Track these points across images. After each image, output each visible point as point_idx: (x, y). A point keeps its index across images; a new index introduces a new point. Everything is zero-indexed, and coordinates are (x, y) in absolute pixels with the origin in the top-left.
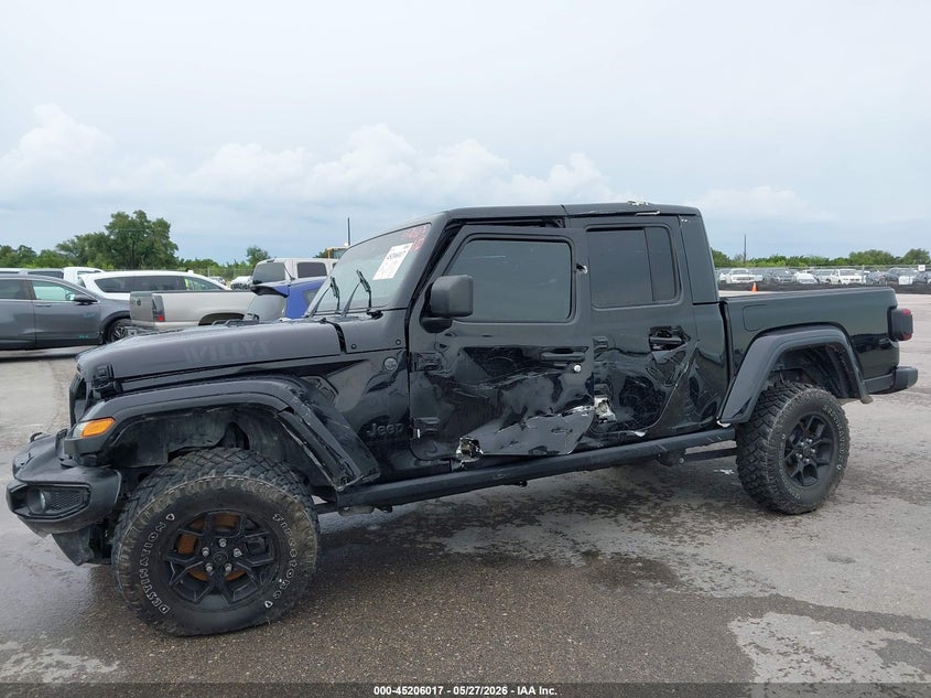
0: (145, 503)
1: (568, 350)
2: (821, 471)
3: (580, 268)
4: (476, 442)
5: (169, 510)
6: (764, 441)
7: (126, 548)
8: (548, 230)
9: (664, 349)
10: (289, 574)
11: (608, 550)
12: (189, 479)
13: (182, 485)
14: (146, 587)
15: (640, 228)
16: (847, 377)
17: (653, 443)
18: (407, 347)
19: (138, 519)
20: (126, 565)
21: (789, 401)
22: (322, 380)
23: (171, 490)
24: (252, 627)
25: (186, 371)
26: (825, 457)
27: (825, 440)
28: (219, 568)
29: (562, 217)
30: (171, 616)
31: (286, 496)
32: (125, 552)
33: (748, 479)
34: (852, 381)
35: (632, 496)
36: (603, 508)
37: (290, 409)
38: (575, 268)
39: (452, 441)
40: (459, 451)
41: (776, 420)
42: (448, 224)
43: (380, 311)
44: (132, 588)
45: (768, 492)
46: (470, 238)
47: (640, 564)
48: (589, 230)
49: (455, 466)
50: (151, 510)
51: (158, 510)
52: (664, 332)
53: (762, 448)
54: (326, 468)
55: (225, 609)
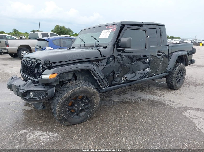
0: (65, 94)
1: (146, 56)
2: (181, 80)
3: (148, 37)
4: (126, 77)
5: (71, 96)
6: (173, 75)
7: (59, 106)
8: (139, 27)
9: (159, 56)
10: (94, 109)
11: (147, 99)
12: (75, 88)
13: (73, 90)
14: (63, 115)
15: (155, 28)
16: (186, 61)
17: (156, 76)
18: (114, 55)
19: (62, 99)
20: (59, 110)
21: (178, 67)
22: (97, 63)
23: (71, 91)
24: (84, 122)
25: (67, 61)
26: (182, 78)
27: (182, 75)
28: (78, 109)
29: (142, 25)
30: (67, 121)
31: (95, 91)
32: (59, 107)
33: (169, 83)
34: (187, 62)
35: (142, 87)
36: (138, 90)
37: (95, 71)
38: (147, 37)
39: (121, 77)
40: (122, 79)
41: (176, 71)
42: (122, 25)
43: (106, 46)
44: (59, 115)
45: (173, 85)
46: (126, 29)
47: (155, 102)
48: (149, 28)
49: (121, 83)
50: (66, 96)
51: (68, 96)
52: (159, 52)
53: (173, 77)
54: (101, 84)
55: (79, 118)
